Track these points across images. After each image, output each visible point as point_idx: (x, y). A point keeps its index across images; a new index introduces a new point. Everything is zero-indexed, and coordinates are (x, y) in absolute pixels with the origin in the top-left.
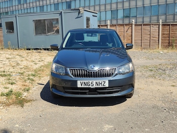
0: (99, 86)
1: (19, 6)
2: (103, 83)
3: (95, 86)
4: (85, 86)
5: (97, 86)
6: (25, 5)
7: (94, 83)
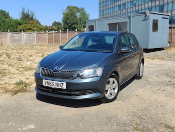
0: (58, 87)
1: (119, 12)
2: (61, 85)
3: (55, 87)
4: (48, 86)
5: (57, 87)
6: (124, 11)
7: (55, 84)
